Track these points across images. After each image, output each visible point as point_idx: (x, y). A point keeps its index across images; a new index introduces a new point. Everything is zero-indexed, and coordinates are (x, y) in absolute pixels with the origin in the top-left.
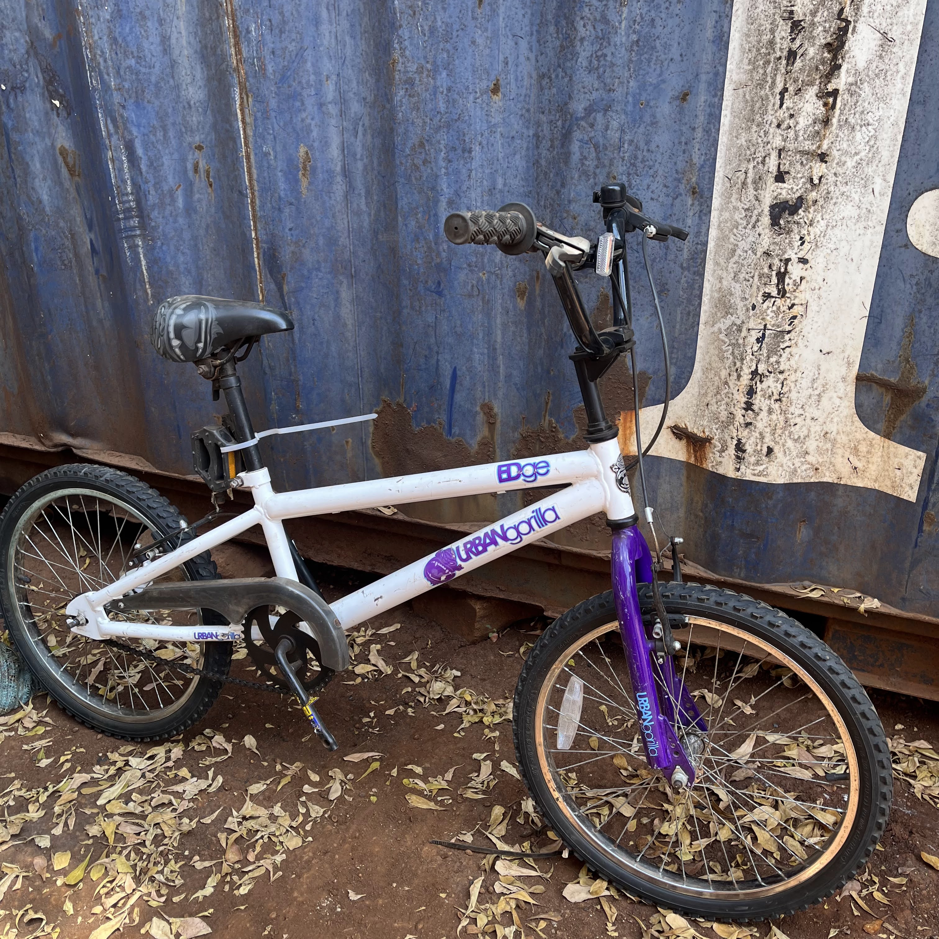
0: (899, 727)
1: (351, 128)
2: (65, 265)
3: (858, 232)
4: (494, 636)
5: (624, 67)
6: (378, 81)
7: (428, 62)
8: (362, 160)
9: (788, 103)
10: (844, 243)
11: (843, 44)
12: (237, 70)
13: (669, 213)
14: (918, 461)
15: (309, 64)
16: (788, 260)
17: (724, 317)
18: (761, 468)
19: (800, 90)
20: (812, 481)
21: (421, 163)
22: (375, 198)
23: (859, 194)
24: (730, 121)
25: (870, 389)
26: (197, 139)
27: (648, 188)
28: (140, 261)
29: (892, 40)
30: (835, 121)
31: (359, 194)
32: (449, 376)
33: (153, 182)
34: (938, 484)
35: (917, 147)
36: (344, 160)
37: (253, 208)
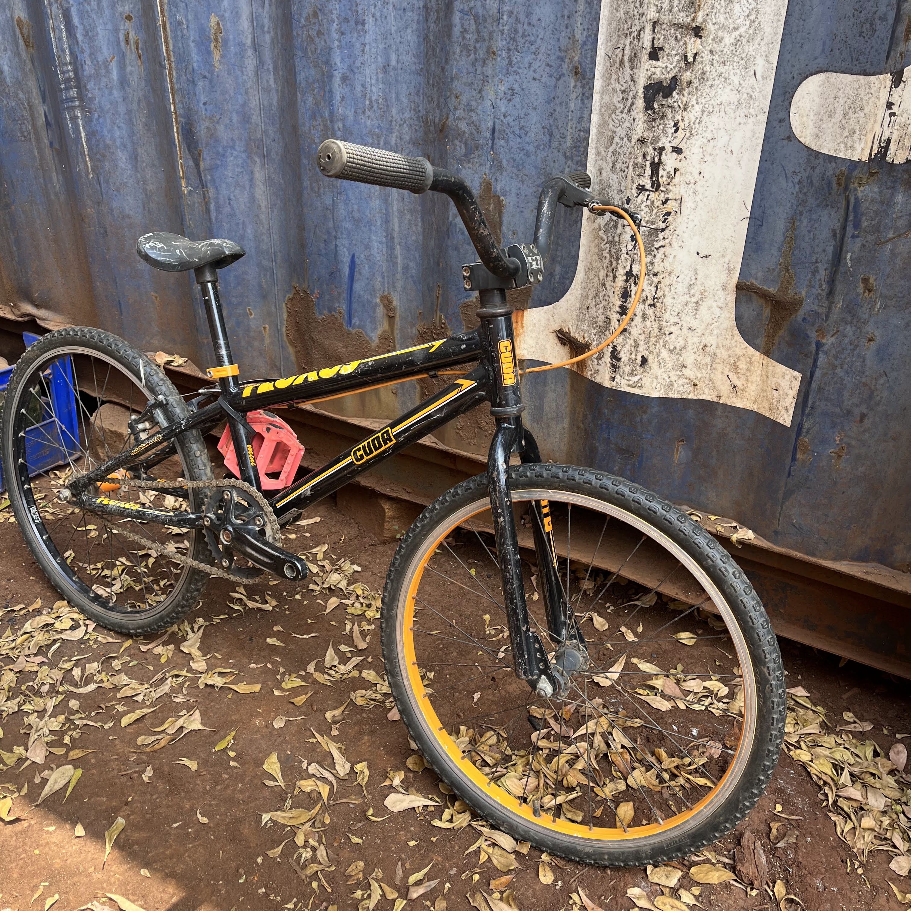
2: (25, 137)
3: (738, 120)
8: (269, 32)
10: (722, 132)
13: (552, 95)
14: (794, 381)
16: (662, 149)
18: (635, 379)
20: (690, 397)
21: (315, 34)
22: (281, 73)
23: (738, 76)
25: (750, 299)
26: (127, 9)
27: (529, 67)
28: (80, 133)
31: (268, 70)
32: (348, 264)
33: (88, 52)
34: (812, 408)
35: (802, 22)
36: (253, 33)
37: (171, 81)
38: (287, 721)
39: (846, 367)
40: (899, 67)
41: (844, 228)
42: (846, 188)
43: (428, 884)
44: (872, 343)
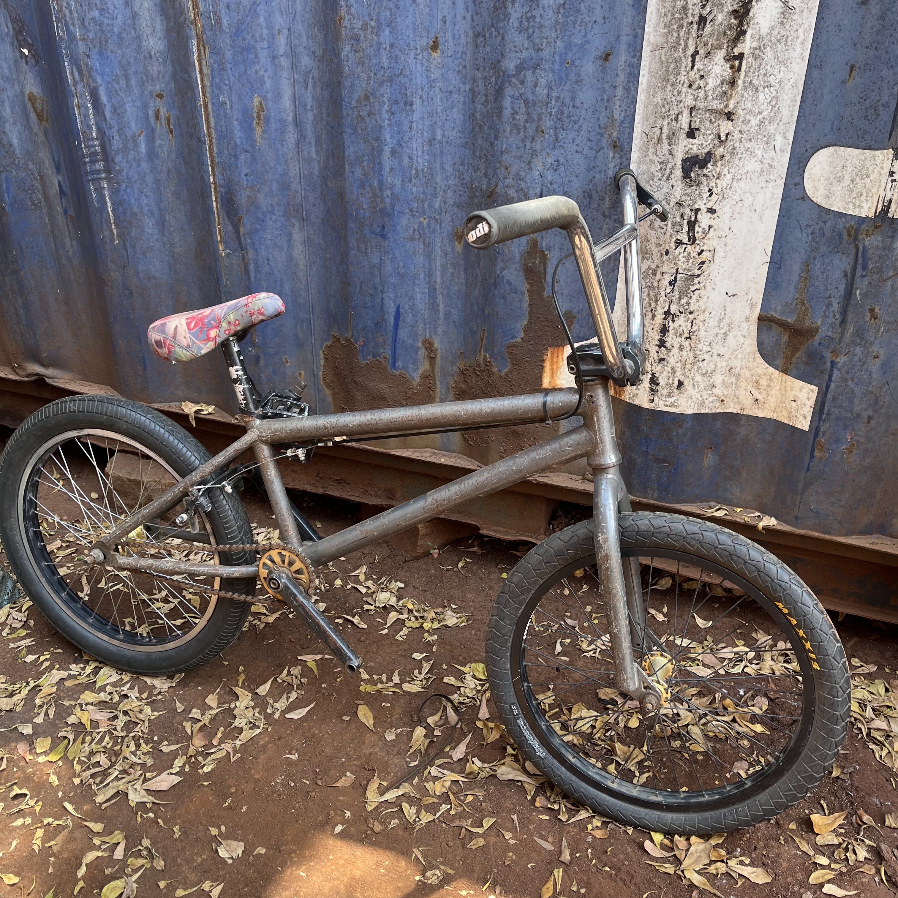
1: (302, 80)
2: (35, 205)
3: (761, 185)
4: (435, 553)
5: (551, 28)
6: (326, 36)
7: (372, 19)
8: (312, 110)
9: (698, 65)
10: (748, 195)
11: (748, 11)
12: (194, 23)
13: (592, 164)
14: (811, 393)
15: (262, 19)
16: (698, 210)
18: (672, 400)
19: (709, 53)
20: (718, 411)
21: (366, 114)
22: (324, 147)
23: (761, 150)
24: (648, 80)
25: (770, 328)
26: (158, 87)
27: (573, 142)
28: (106, 203)
29: (792, 8)
30: (740, 82)
31: (310, 143)
32: (393, 314)
33: (116, 128)
34: (828, 414)
35: (814, 107)
36: (295, 111)
37: (211, 154)
38: (397, 733)
39: (856, 379)
41: (854, 270)
42: (856, 238)
44: (877, 360)
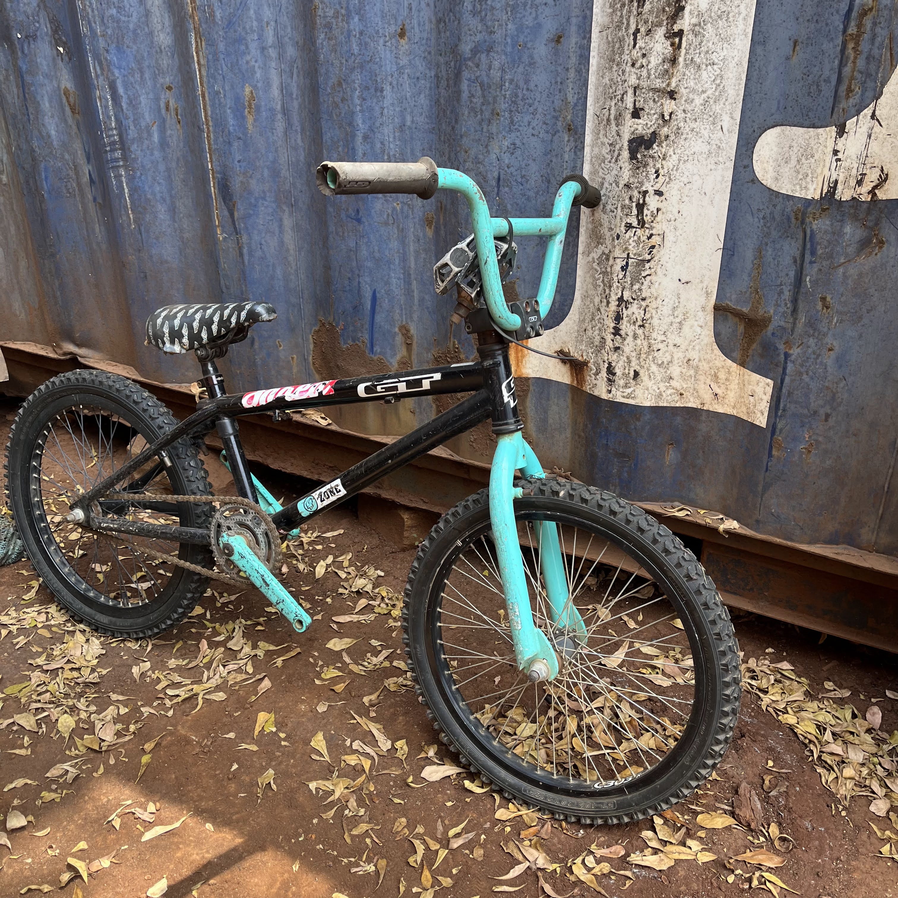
0: (770, 650)
1: (288, 70)
2: (70, 193)
3: (709, 167)
5: (502, 11)
6: (305, 26)
7: (342, 8)
8: (297, 99)
9: (640, 43)
10: (696, 177)
12: (192, 16)
13: (549, 148)
14: (767, 388)
15: (252, 12)
16: (645, 192)
17: (596, 247)
18: (629, 391)
19: (650, 30)
20: (677, 405)
21: (340, 100)
22: (308, 133)
23: (707, 130)
24: (597, 61)
25: (726, 319)
26: (168, 80)
27: (529, 125)
28: (124, 189)
30: (681, 60)
31: (296, 131)
32: (370, 298)
33: (132, 118)
34: (784, 410)
35: (759, 85)
36: (283, 99)
37: (209, 141)
38: (329, 706)
39: (811, 373)
40: (842, 121)
41: (803, 256)
42: (803, 222)
43: (466, 836)
44: (831, 352)
